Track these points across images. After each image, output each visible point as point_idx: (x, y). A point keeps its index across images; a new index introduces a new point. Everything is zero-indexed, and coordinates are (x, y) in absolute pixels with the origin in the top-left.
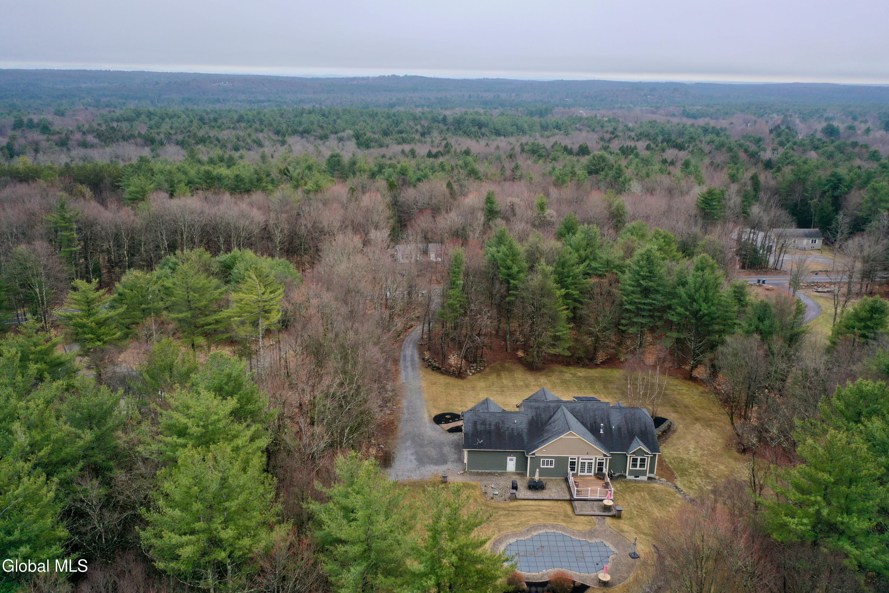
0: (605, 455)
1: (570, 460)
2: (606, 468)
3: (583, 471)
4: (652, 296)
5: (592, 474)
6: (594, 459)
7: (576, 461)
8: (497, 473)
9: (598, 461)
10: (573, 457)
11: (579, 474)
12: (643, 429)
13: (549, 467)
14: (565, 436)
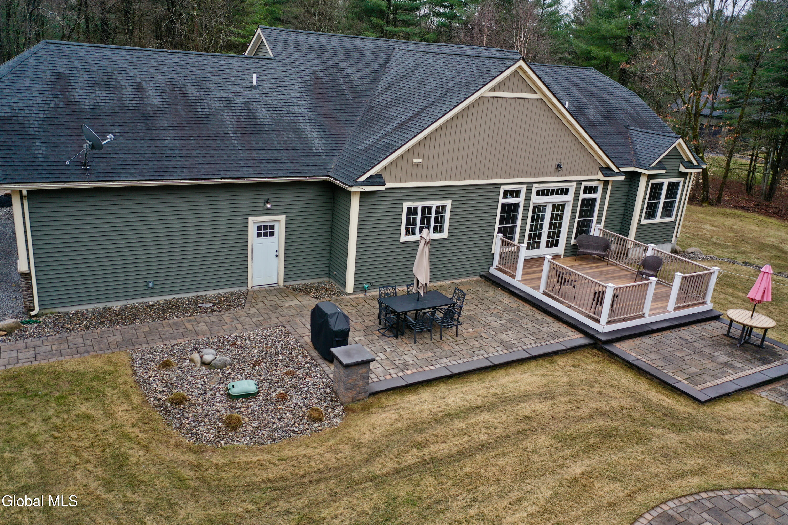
0: (607, 171)
1: (502, 201)
2: (599, 222)
3: (535, 239)
5: (561, 249)
6: (572, 187)
7: (521, 200)
8: (205, 299)
9: (581, 197)
10: (516, 182)
11: (524, 253)
12: (630, 111)
14: (494, 89)
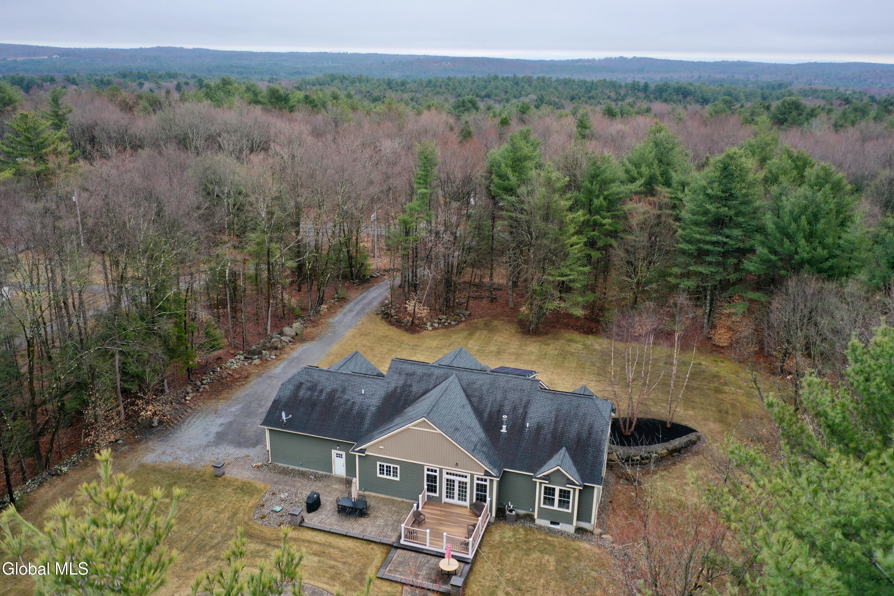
1: (426, 472)
2: (491, 495)
3: (450, 495)
4: (726, 231)
5: (467, 504)
6: (469, 476)
7: (437, 474)
9: (476, 481)
10: (433, 466)
11: (444, 499)
12: (584, 436)
13: (391, 478)
14: (414, 426)
